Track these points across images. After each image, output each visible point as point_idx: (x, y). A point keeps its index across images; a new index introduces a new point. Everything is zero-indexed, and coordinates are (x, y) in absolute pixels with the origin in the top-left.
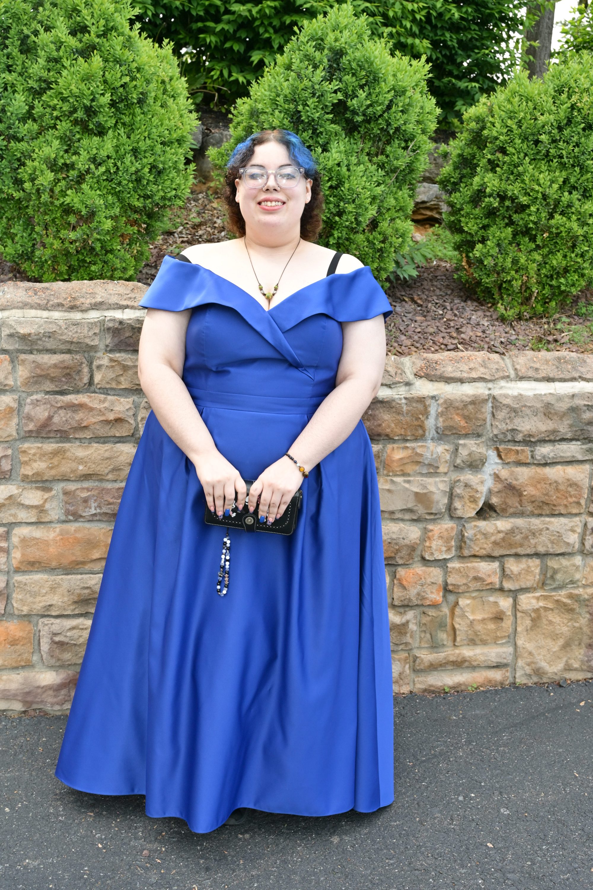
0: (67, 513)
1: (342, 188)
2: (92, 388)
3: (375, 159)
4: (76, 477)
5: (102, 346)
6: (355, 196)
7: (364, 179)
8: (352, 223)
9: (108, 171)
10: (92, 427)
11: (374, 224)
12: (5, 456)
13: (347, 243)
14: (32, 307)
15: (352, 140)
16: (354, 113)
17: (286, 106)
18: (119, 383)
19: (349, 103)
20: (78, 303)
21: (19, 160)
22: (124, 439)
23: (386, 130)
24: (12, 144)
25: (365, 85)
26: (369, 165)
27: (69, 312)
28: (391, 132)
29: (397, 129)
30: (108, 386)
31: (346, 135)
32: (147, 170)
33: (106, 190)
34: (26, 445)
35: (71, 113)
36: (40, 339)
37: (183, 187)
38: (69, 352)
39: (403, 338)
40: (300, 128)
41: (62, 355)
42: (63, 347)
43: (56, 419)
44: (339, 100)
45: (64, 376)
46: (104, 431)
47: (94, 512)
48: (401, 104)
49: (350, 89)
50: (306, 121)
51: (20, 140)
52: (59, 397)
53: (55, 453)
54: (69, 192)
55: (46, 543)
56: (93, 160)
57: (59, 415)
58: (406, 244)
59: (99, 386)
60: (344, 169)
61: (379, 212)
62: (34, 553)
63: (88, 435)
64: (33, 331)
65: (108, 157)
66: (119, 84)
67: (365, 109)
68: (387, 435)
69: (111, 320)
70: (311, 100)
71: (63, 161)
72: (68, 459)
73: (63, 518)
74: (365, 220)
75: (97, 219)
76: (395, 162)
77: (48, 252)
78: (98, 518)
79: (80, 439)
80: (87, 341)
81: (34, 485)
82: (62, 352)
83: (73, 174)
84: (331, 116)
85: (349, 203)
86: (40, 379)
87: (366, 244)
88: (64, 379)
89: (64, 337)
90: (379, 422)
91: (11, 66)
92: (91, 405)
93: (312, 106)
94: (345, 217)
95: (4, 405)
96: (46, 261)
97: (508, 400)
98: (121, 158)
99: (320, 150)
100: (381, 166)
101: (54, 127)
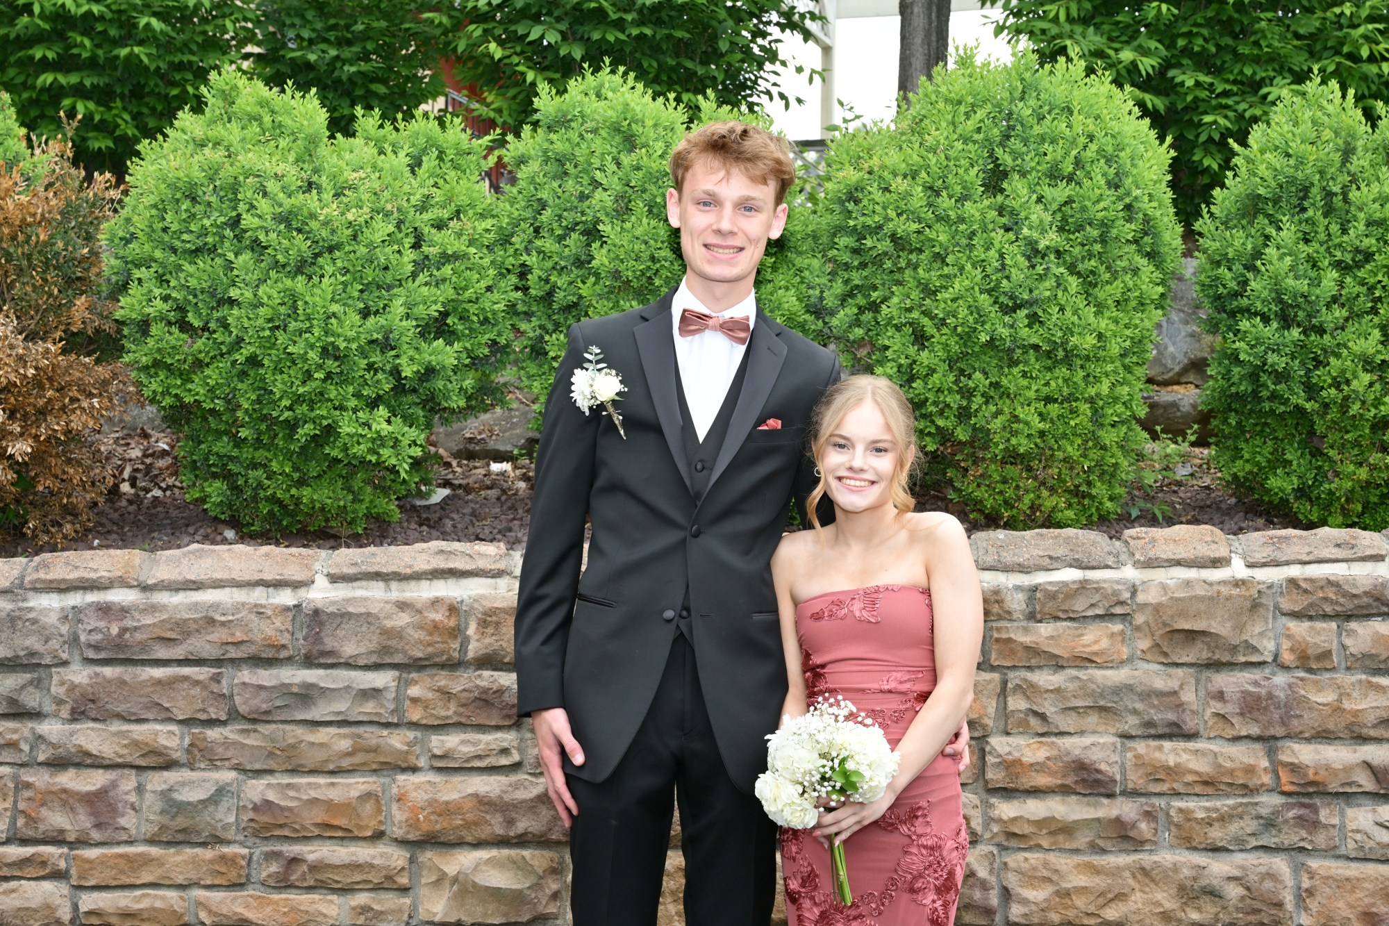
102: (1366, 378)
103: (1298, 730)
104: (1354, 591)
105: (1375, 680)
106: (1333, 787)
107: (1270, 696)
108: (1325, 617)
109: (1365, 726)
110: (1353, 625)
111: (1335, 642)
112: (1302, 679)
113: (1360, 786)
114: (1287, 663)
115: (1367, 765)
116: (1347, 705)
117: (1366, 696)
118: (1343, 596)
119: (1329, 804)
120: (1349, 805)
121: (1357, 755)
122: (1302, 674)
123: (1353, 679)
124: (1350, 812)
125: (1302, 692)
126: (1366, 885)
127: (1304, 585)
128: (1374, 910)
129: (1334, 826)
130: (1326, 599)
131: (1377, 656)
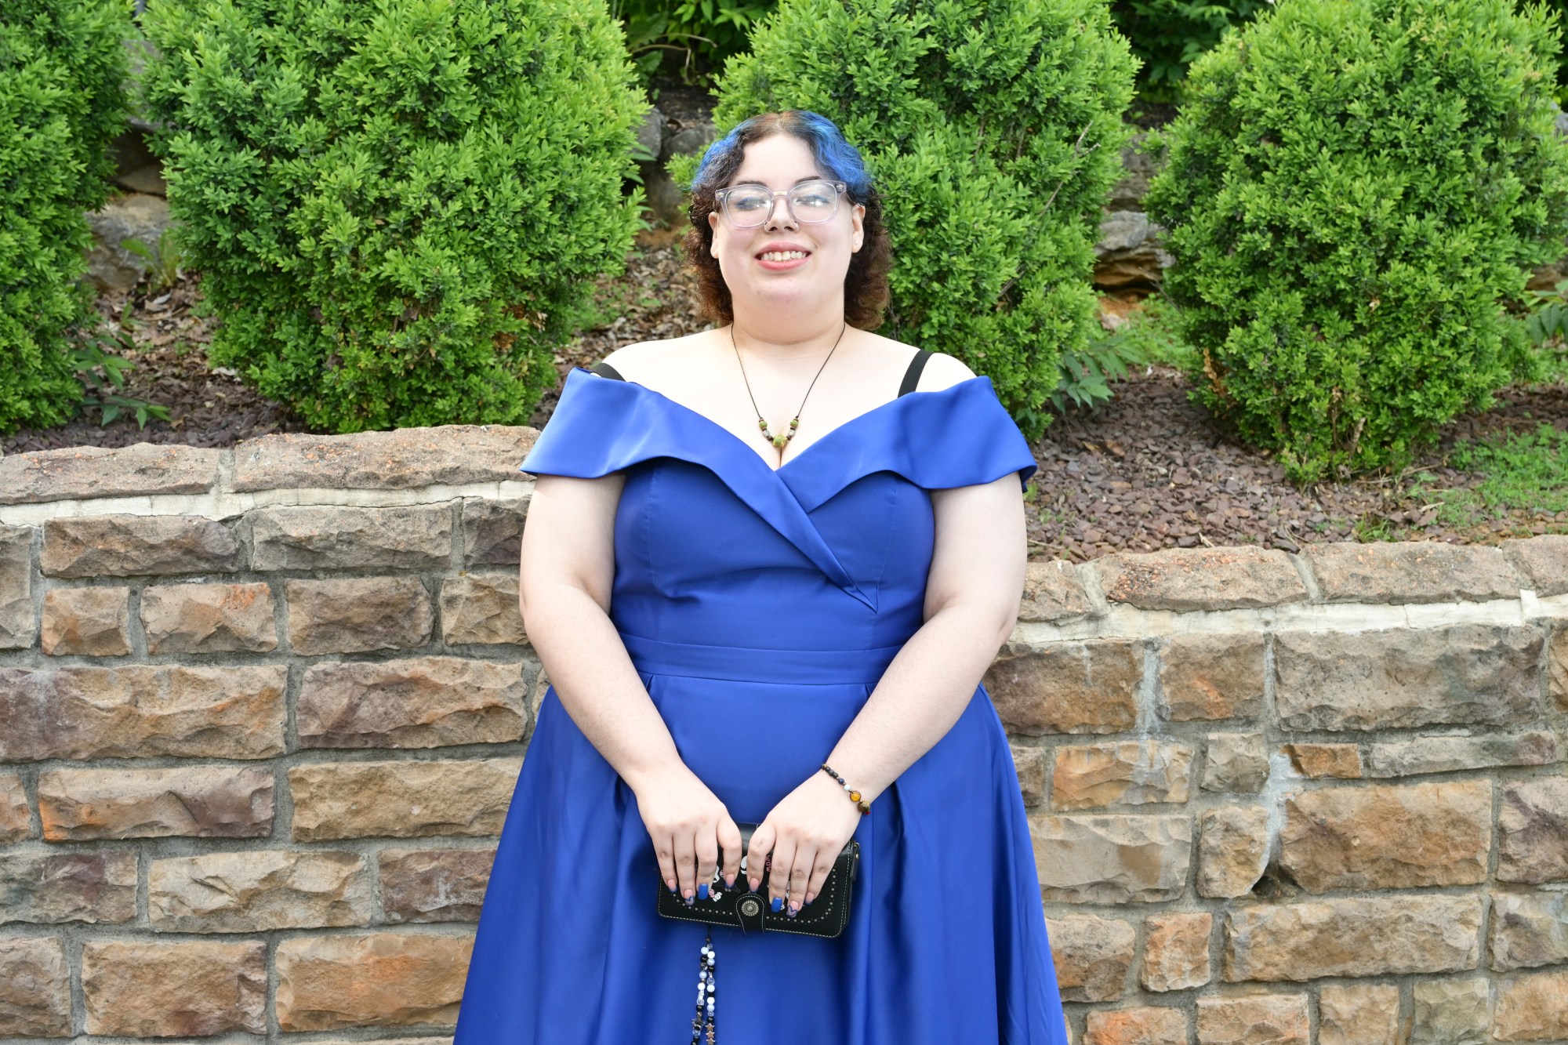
0: (390, 906)
1: (944, 225)
2: (438, 645)
3: (1009, 164)
4: (408, 831)
5: (457, 559)
6: (970, 238)
7: (989, 204)
8: (967, 293)
9: (467, 209)
10: (439, 725)
11: (1014, 295)
12: (262, 791)
13: (959, 335)
14: (314, 484)
15: (960, 127)
16: (962, 73)
17: (824, 67)
18: (493, 632)
19: (951, 56)
20: (407, 472)
21: (289, 194)
22: (505, 749)
23: (1029, 106)
24: (276, 164)
25: (982, 18)
26: (998, 176)
27: (390, 490)
28: (1040, 108)
29: (1053, 103)
30: (470, 640)
31: (948, 118)
32: (545, 204)
33: (463, 248)
34: (304, 767)
35: (393, 98)
36: (332, 548)
37: (619, 235)
38: (390, 571)
39: (1085, 525)
40: (854, 108)
41: (377, 580)
42: (376, 562)
43: (364, 711)
44: (929, 49)
45: (379, 622)
46: (462, 733)
47: (445, 903)
48: (1057, 53)
49: (953, 26)
50: (865, 93)
51: (291, 156)
52: (370, 666)
53: (364, 782)
54: (389, 254)
55: (347, 971)
56: (438, 189)
57: (371, 703)
58: (1083, 334)
59: (451, 641)
60: (947, 186)
61: (1023, 268)
62: (322, 995)
63: (431, 741)
64: (316, 532)
65: (468, 182)
66: (487, 39)
67: (984, 66)
68: (1054, 726)
69: (474, 505)
70: (873, 54)
71: (376, 193)
72: (389, 792)
73: (381, 917)
74: (994, 286)
75: (445, 304)
76: (1051, 169)
77: (349, 375)
78: (452, 916)
79: (414, 751)
80: (427, 548)
81: (320, 850)
82: (376, 572)
83: (397, 217)
84: (915, 82)
85: (958, 254)
86: (332, 629)
87: (998, 335)
88: (379, 628)
89: (379, 542)
90: (1037, 699)
91: (273, 13)
92: (435, 679)
93: (876, 64)
94: (951, 283)
95: (259, 685)
96: (345, 394)
97: (1308, 645)
98: (494, 182)
99: (894, 150)
100: (1024, 178)
101: (359, 127)
102: (352, 223)
103: (69, 749)
104: (152, 541)
105: (191, 670)
106: (122, 831)
107: (22, 699)
108: (113, 579)
109: (173, 739)
110: (157, 590)
111: (127, 618)
112: (77, 673)
113: (166, 828)
114: (51, 650)
115: (174, 797)
116: (146, 710)
117: (179, 693)
118: (136, 548)
119: (123, 856)
120: (157, 855)
121: (161, 782)
122: (77, 664)
123: (157, 669)
124: (156, 867)
125: (75, 692)
126: (177, 972)
127: (72, 532)
128: (191, 1007)
129: (130, 888)
130: (108, 553)
131: (191, 635)
